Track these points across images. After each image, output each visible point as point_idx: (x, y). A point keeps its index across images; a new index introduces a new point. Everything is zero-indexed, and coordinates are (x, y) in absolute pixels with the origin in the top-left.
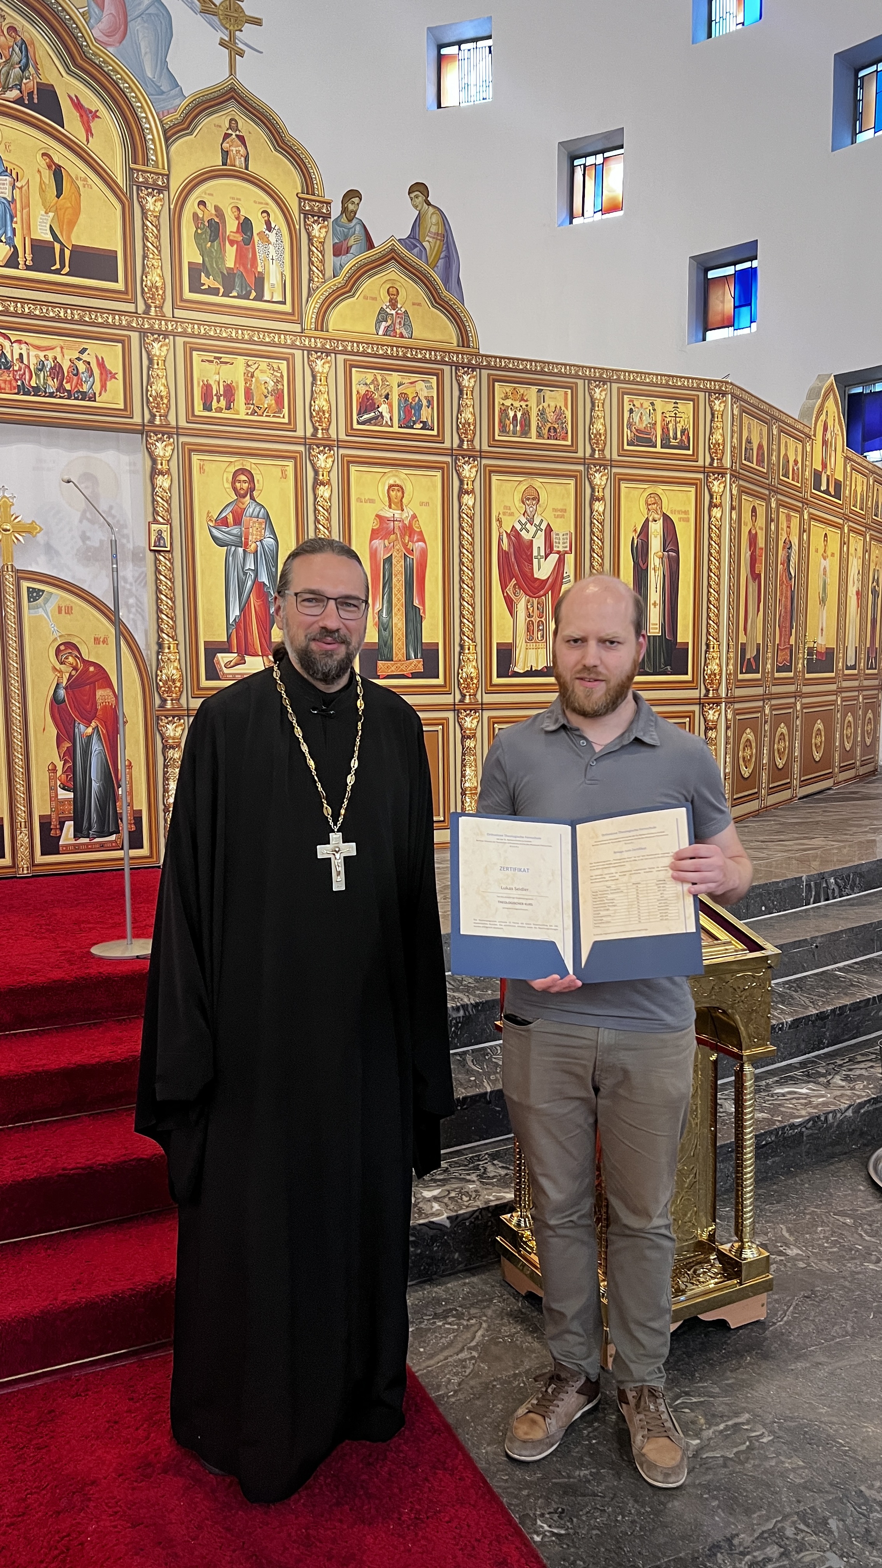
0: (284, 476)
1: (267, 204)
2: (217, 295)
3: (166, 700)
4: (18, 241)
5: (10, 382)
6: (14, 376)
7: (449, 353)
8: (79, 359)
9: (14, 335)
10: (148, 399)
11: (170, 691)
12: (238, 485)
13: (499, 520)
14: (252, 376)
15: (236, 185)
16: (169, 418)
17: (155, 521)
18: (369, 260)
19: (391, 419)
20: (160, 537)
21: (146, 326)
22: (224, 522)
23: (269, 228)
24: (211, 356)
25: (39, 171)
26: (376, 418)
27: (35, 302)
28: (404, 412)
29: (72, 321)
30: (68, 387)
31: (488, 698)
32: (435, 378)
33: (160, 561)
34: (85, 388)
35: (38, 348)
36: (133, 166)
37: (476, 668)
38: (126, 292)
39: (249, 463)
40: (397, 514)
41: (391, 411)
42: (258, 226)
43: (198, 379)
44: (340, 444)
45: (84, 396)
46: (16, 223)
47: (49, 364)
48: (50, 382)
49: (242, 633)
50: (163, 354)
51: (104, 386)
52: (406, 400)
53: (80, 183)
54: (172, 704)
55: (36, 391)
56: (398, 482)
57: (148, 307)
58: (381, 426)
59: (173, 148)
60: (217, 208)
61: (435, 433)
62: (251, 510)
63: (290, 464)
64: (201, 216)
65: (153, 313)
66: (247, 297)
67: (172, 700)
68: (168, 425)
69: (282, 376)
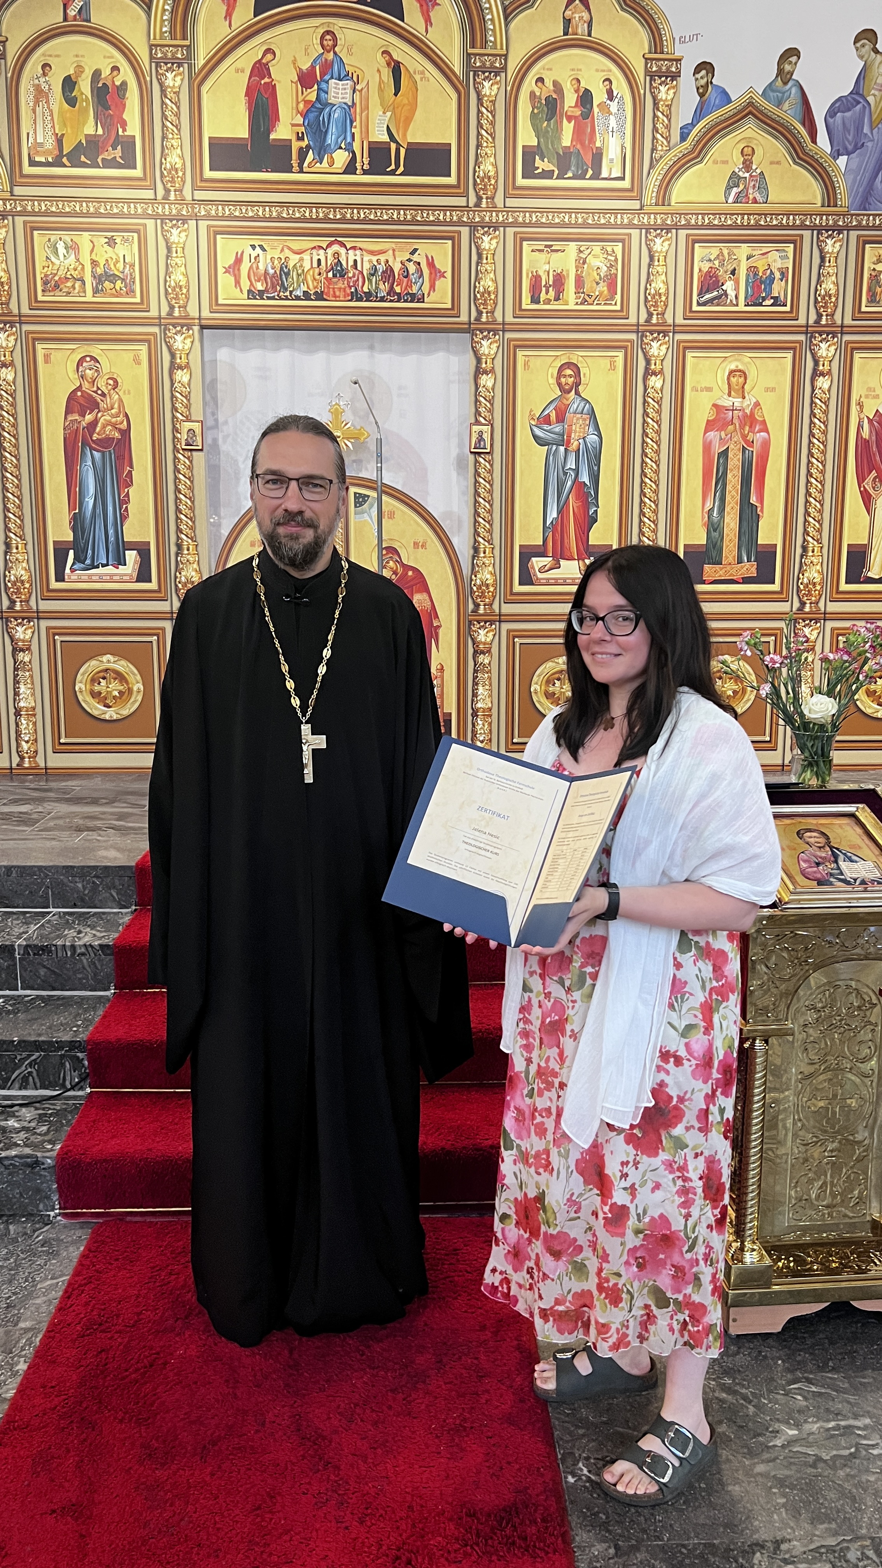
0: (613, 367)
1: (610, 71)
2: (551, 178)
3: (479, 605)
4: (356, 146)
5: (345, 289)
6: (348, 283)
7: (811, 215)
8: (409, 260)
9: (349, 242)
10: (475, 296)
11: (483, 596)
12: (563, 380)
13: (860, 405)
14: (584, 263)
15: (577, 55)
16: (496, 314)
17: (477, 423)
18: (723, 118)
19: (736, 297)
20: (480, 439)
21: (477, 220)
22: (547, 420)
23: (610, 95)
24: (540, 245)
25: (378, 71)
26: (718, 297)
27: (370, 207)
28: (753, 288)
29: (405, 222)
30: (398, 289)
31: (833, 607)
32: (792, 245)
33: (480, 463)
34: (415, 289)
35: (372, 253)
36: (470, 51)
37: (821, 573)
38: (458, 186)
39: (576, 356)
40: (738, 402)
41: (737, 289)
42: (600, 96)
43: (527, 270)
44: (676, 329)
45: (413, 298)
46: (355, 127)
47: (381, 268)
48: (382, 286)
49: (558, 537)
50: (492, 247)
51: (432, 287)
52: (756, 274)
53: (417, 77)
54: (485, 609)
55: (368, 296)
56: (740, 367)
57: (479, 198)
58: (725, 305)
59: (512, 25)
60: (556, 84)
61: (788, 309)
62: (575, 406)
63: (620, 354)
64: (538, 94)
65: (484, 205)
66: (582, 177)
67: (485, 605)
68: (494, 322)
69: (616, 260)
